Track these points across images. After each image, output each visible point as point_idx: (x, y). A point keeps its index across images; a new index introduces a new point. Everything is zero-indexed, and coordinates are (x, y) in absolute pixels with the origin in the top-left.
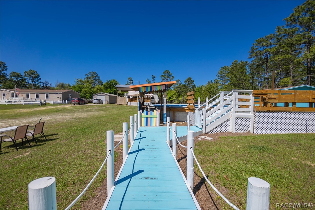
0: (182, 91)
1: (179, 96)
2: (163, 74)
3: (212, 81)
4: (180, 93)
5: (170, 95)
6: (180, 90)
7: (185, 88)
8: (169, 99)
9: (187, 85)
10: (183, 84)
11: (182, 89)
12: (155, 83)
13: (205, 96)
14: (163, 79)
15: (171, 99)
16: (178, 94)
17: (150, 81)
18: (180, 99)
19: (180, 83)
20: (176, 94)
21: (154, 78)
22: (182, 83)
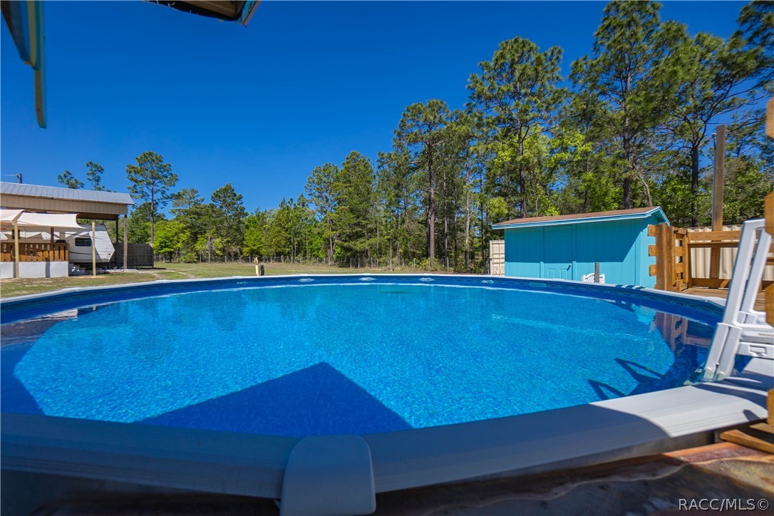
0: (205, 225)
1: (194, 238)
2: (136, 165)
3: (291, 199)
4: (197, 229)
5: (162, 235)
6: (199, 221)
7: (214, 215)
8: (162, 248)
9: (221, 207)
10: (208, 202)
11: (205, 219)
12: (100, 189)
13: (274, 240)
14: (136, 181)
15: (166, 247)
16: (191, 233)
17: (77, 182)
18: (198, 246)
19: (199, 198)
20: (184, 233)
21: (98, 174)
22: (203, 200)
